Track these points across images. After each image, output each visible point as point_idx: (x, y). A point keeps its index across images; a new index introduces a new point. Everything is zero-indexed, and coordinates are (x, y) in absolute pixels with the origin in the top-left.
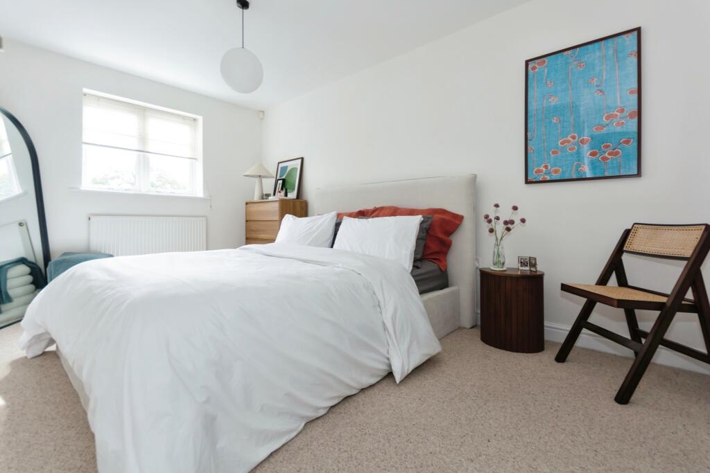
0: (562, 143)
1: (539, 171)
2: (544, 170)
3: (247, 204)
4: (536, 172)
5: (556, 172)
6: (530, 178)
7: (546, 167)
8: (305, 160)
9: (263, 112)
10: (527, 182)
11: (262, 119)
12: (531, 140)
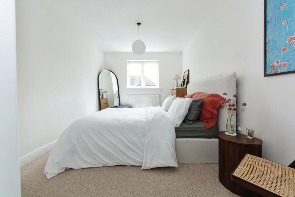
0: (289, 41)
1: (273, 67)
2: (276, 65)
3: (172, 90)
4: (271, 67)
5: (284, 65)
6: (268, 72)
7: (278, 62)
8: (190, 71)
9: (182, 52)
10: (266, 75)
11: (181, 55)
12: (268, 43)
